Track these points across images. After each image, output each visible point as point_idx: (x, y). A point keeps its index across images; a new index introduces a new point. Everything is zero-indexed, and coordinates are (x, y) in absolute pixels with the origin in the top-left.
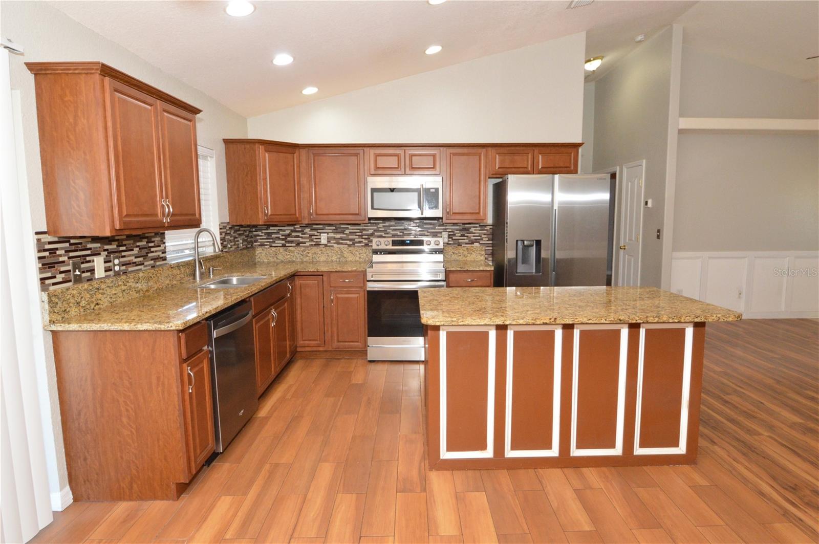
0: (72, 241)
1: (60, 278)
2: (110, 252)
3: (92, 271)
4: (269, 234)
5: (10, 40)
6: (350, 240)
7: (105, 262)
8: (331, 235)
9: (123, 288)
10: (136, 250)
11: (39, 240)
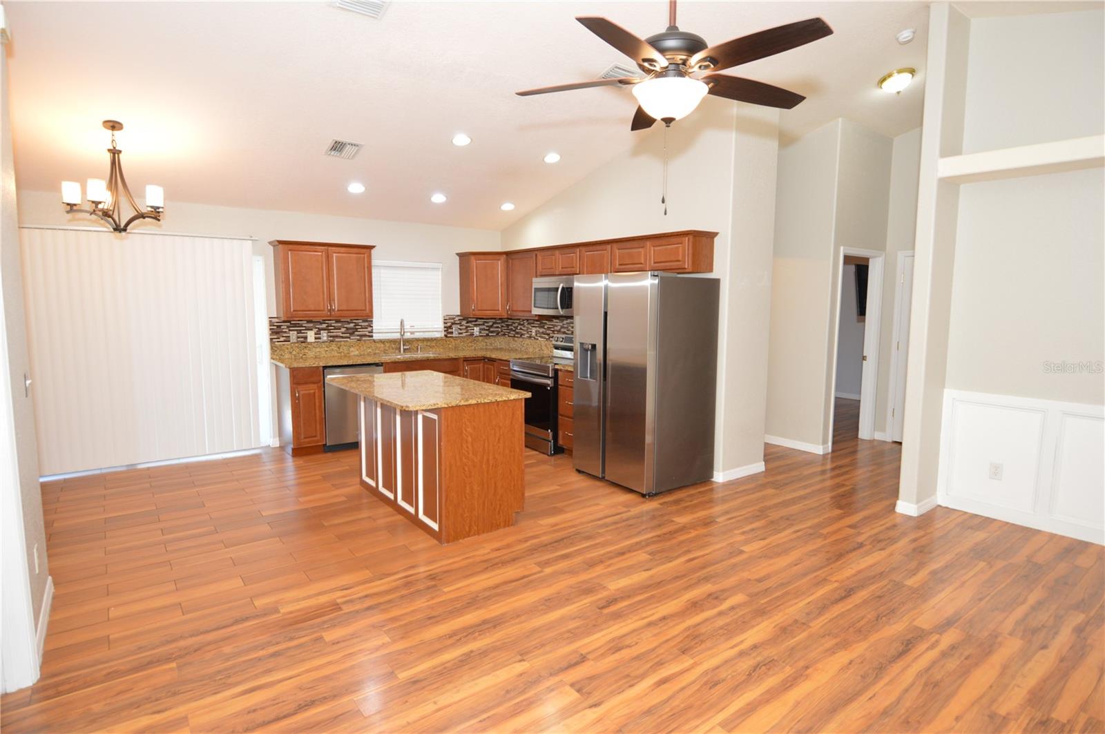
0: (292, 322)
1: (282, 339)
2: (320, 330)
3: (306, 338)
4: (508, 326)
5: (251, 237)
6: (548, 334)
7: (315, 334)
8: (538, 329)
9: (326, 349)
10: (343, 330)
11: (270, 321)
